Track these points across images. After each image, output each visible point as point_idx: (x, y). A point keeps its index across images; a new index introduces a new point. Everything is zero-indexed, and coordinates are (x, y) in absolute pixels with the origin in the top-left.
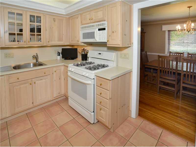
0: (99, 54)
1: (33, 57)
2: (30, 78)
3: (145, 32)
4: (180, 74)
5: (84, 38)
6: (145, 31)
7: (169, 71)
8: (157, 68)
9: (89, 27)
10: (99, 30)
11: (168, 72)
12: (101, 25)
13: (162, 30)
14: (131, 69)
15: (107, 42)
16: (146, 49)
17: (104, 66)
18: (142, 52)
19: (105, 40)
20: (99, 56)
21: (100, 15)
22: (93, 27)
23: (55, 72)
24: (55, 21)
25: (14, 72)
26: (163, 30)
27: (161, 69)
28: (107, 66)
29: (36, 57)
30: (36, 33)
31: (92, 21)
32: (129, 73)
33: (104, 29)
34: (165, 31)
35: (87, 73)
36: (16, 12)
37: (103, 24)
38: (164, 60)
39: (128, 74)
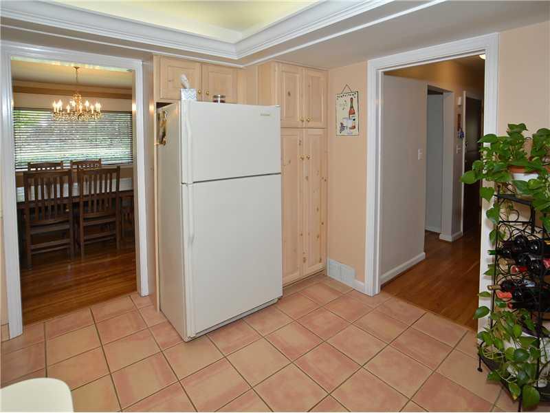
4: (84, 202)
7: (47, 207)
11: (53, 207)
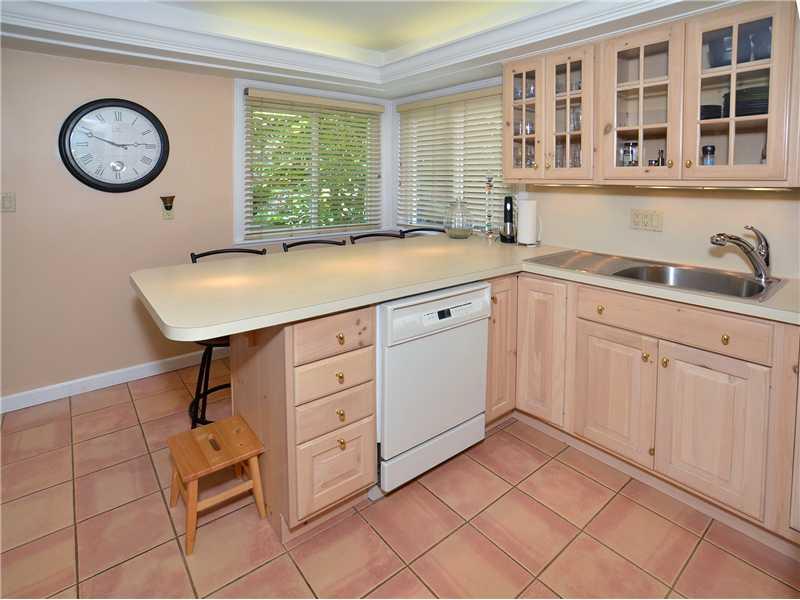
1: (713, 243)
2: (652, 333)
25: (573, 274)
30: (733, 120)
36: (641, 43)
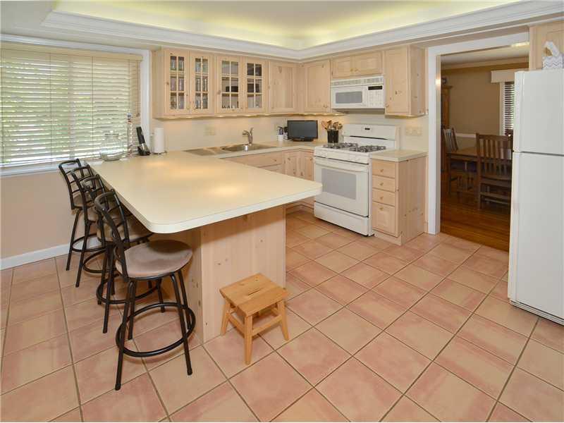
0: (366, 129)
1: (243, 134)
3: (451, 87)
5: (338, 101)
6: (449, 84)
7: (498, 165)
8: (475, 160)
9: (349, 83)
10: (371, 88)
12: (373, 80)
13: (491, 80)
14: (426, 153)
15: (384, 109)
16: (452, 124)
17: (378, 148)
18: (444, 130)
19: (382, 106)
20: (367, 134)
21: (371, 63)
22: (357, 83)
23: (289, 159)
24: (281, 71)
26: (492, 82)
27: (483, 161)
28: (385, 148)
29: (248, 135)
30: (255, 93)
31: (355, 73)
32: (423, 157)
33: (380, 88)
34: (498, 84)
35: (356, 155)
37: (377, 80)
38: (494, 142)
39: (421, 158)
